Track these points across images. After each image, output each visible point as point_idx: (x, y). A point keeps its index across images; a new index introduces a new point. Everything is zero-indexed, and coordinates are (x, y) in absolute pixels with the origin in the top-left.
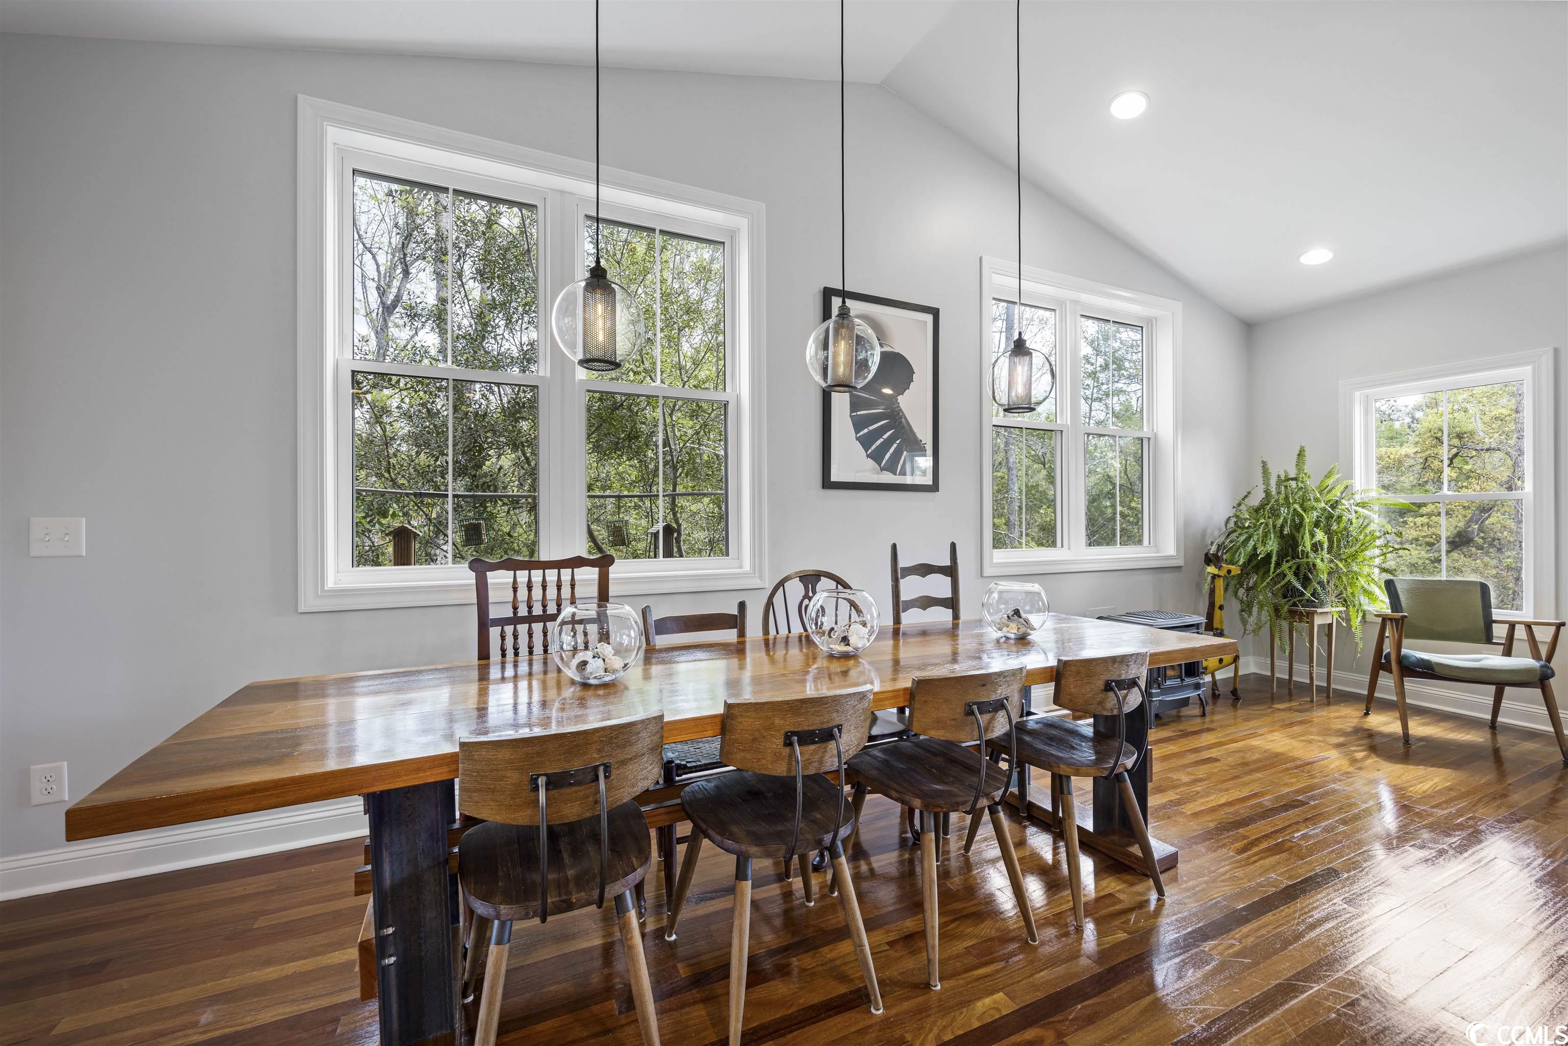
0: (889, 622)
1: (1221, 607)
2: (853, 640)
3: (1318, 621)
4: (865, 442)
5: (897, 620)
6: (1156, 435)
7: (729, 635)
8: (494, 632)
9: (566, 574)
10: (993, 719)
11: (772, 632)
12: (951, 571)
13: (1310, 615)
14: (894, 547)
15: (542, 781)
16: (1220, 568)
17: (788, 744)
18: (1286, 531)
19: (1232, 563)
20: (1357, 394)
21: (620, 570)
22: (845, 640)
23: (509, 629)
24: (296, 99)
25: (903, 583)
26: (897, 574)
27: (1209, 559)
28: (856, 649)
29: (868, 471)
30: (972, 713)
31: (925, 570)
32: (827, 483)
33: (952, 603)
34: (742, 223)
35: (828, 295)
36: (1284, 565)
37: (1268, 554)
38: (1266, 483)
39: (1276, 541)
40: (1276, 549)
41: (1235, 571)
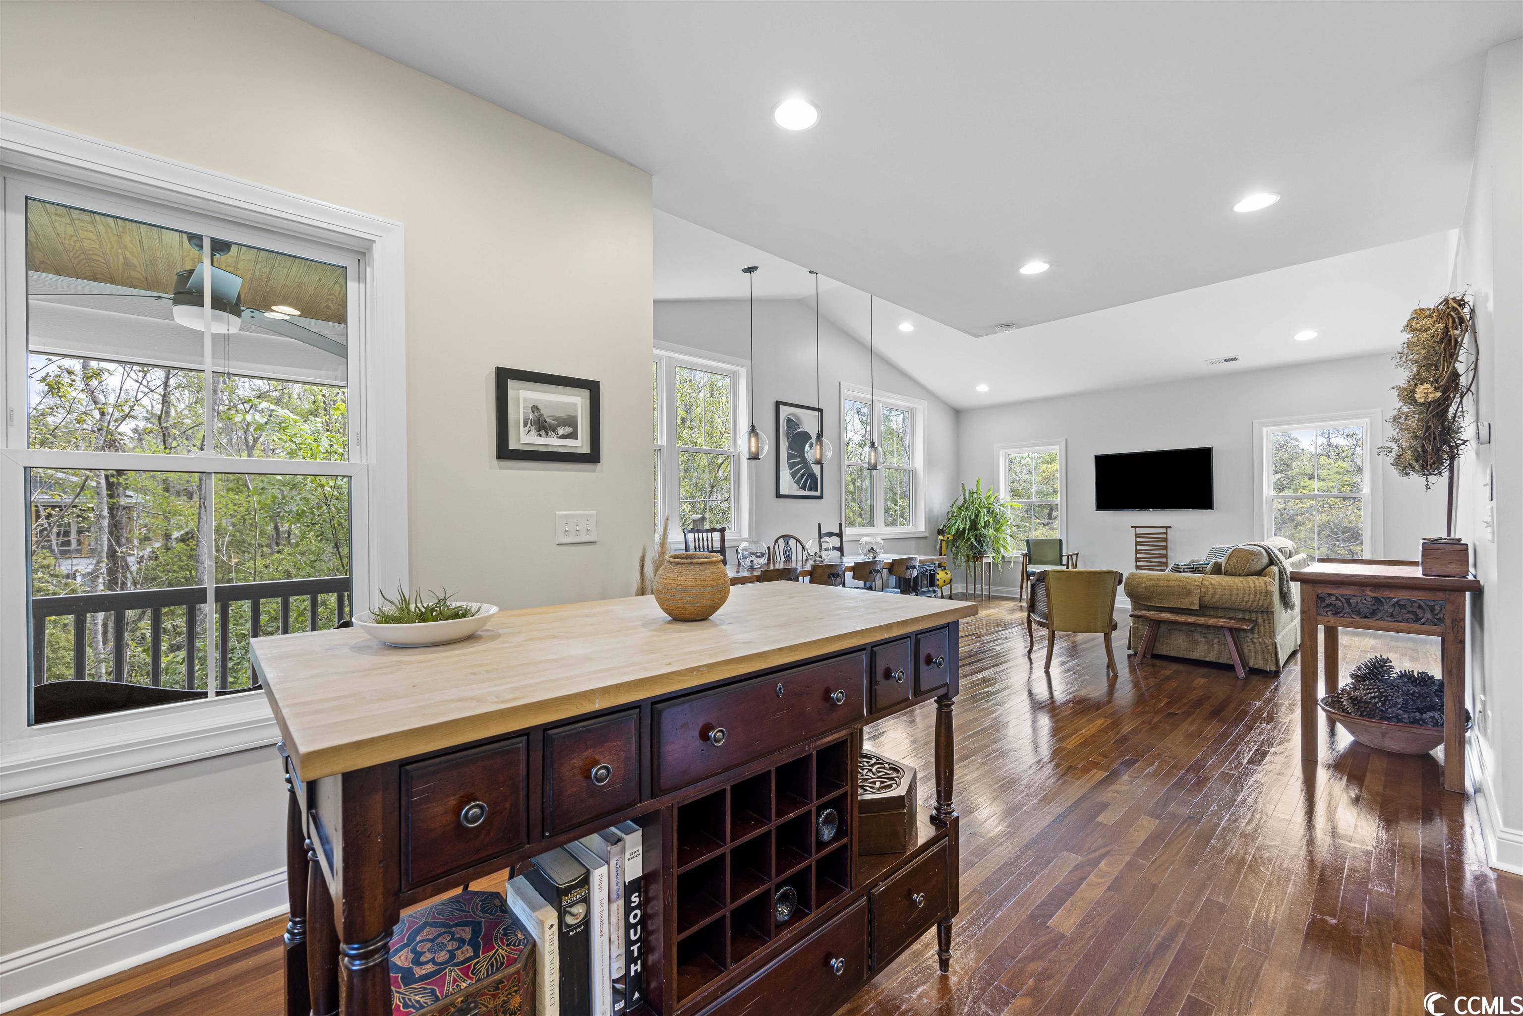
1: (945, 556)
3: (985, 561)
4: (793, 475)
9: (709, 534)
12: (839, 535)
13: (981, 558)
14: (819, 524)
16: (944, 536)
18: (972, 518)
19: (949, 534)
20: (1001, 452)
22: (820, 557)
26: (821, 536)
27: (941, 532)
29: (795, 491)
30: (871, 573)
31: (830, 534)
32: (778, 496)
33: (841, 549)
34: (743, 371)
35: (778, 404)
36: (971, 534)
37: (964, 529)
38: (964, 494)
39: (968, 523)
40: (968, 526)
41: (951, 538)
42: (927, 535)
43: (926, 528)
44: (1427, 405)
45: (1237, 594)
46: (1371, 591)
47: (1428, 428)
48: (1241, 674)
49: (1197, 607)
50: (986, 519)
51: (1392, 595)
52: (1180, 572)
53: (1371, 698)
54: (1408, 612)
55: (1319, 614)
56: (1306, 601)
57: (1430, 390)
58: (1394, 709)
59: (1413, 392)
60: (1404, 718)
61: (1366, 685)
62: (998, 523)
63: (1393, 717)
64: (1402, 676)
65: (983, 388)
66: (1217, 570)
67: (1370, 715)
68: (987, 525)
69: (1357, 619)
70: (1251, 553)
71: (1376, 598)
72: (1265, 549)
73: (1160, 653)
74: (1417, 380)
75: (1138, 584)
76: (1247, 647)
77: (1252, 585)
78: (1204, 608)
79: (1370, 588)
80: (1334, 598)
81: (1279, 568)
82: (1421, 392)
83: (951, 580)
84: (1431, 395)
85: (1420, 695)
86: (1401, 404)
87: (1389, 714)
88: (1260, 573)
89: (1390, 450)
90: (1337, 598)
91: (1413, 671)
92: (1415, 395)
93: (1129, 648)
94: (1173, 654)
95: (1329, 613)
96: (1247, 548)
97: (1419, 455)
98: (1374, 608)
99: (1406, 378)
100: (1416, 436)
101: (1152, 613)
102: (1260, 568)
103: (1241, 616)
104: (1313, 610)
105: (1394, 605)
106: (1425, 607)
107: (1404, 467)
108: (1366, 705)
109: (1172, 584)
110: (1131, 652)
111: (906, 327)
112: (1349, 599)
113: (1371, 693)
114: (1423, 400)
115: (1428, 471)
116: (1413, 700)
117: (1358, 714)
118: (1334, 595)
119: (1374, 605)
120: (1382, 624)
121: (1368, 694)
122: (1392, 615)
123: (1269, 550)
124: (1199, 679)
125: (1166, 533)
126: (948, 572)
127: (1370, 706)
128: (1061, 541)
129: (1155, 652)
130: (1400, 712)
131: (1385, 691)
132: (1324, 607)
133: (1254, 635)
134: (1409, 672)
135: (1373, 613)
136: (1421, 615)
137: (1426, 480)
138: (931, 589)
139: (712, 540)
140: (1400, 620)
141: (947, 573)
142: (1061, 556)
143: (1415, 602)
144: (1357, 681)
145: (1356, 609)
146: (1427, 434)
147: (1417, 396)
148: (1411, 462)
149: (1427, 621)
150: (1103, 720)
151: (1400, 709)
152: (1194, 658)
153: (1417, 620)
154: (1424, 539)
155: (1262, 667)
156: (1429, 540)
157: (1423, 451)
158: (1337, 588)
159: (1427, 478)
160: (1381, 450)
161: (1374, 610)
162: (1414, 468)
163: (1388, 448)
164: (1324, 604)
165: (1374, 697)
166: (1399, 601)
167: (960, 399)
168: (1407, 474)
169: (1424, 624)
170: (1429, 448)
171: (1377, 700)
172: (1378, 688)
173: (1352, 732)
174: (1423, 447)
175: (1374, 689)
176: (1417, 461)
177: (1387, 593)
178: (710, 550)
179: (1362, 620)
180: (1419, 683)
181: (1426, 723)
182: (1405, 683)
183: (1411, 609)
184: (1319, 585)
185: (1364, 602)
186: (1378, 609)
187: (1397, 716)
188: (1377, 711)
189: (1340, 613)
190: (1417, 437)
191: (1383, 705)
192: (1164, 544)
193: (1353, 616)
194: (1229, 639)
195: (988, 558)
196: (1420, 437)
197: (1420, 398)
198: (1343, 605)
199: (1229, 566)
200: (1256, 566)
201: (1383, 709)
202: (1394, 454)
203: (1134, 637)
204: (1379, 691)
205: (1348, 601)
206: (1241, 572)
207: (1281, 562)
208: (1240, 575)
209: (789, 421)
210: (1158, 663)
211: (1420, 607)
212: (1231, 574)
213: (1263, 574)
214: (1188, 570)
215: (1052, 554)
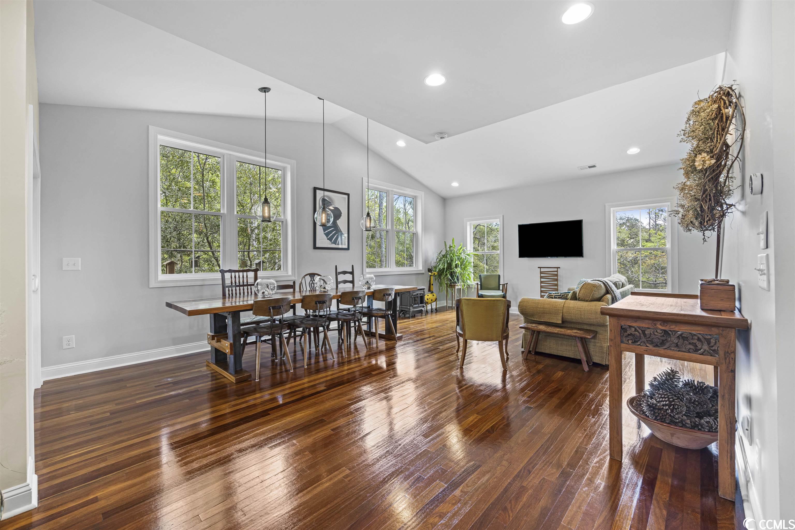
0: (335, 287)
1: (432, 285)
2: (326, 288)
3: (456, 287)
4: (327, 235)
5: (337, 287)
6: (417, 232)
7: (291, 290)
8: (227, 289)
9: (245, 274)
10: (358, 301)
11: (302, 290)
12: (352, 273)
13: (454, 286)
14: (336, 266)
15: (271, 308)
16: (432, 273)
17: (316, 304)
18: (449, 262)
19: (435, 271)
20: (468, 223)
21: (260, 274)
22: (324, 288)
23: (230, 289)
24: (148, 127)
25: (338, 276)
26: (337, 274)
27: (430, 270)
28: (327, 290)
29: (328, 244)
30: (354, 299)
31: (345, 273)
32: (315, 247)
33: (352, 282)
34: (289, 167)
35: (315, 189)
36: (448, 272)
37: (444, 269)
38: (446, 247)
39: (446, 265)
40: (445, 267)
41: (436, 273)
42: (423, 272)
43: (423, 268)
44: (704, 171)
45: (584, 314)
46: (661, 324)
47: (705, 191)
48: (586, 368)
49: (560, 322)
50: (457, 262)
51: (676, 329)
52: (552, 298)
53: (663, 405)
54: (690, 343)
55: (622, 342)
56: (613, 331)
57: (707, 158)
58: (680, 416)
59: (694, 161)
60: (687, 424)
61: (660, 394)
62: (463, 265)
63: (679, 422)
64: (687, 384)
65: (455, 184)
66: (575, 297)
67: (662, 420)
68: (456, 266)
69: (651, 347)
70: (594, 286)
71: (665, 331)
72: (603, 283)
73: (540, 351)
74: (697, 151)
75: (526, 306)
76: (592, 348)
77: (594, 308)
78: (565, 323)
79: (660, 322)
80: (633, 329)
81: (612, 296)
82: (700, 160)
83: (436, 299)
84: (708, 162)
85: (699, 403)
86: (686, 180)
87: (676, 419)
88: (599, 299)
89: (677, 212)
90: (635, 329)
91: (694, 381)
92: (695, 164)
93: (522, 348)
94: (547, 351)
95: (630, 342)
96: (592, 282)
97: (698, 214)
98: (664, 338)
99: (688, 151)
100: (696, 198)
101: (534, 325)
102: (600, 296)
103: (588, 328)
104: (618, 339)
105: (678, 336)
106: (703, 340)
107: (688, 226)
108: (659, 412)
109: (546, 306)
110: (523, 350)
111: (401, 143)
112: (645, 331)
113: (663, 401)
114: (701, 167)
115: (705, 227)
116: (694, 407)
117: (654, 418)
118: (633, 327)
119: (663, 336)
120: (669, 352)
121: (662, 401)
122: (677, 345)
123: (606, 284)
124: (559, 372)
125: (557, 271)
126: (435, 294)
127: (662, 412)
128: (499, 276)
129: (537, 350)
130: (685, 417)
131: (673, 401)
132: (626, 337)
133: (596, 341)
134: (691, 381)
135: (663, 343)
136: (700, 347)
137: (704, 235)
138: (420, 305)
139: (247, 277)
140: (684, 350)
141: (433, 295)
142: (499, 285)
143: (695, 335)
144: (654, 389)
145: (649, 339)
146: (704, 196)
147: (696, 164)
148: (692, 220)
149: (704, 352)
150: (476, 415)
151: (684, 415)
152: (560, 355)
153: (696, 350)
154: (702, 280)
155: (600, 362)
156: (705, 281)
157: (701, 211)
158: (636, 322)
159: (704, 233)
160: (672, 212)
161: (663, 341)
162: (694, 225)
163: (676, 211)
164: (626, 334)
165: (666, 405)
166: (682, 334)
167: (445, 193)
168: (690, 230)
169: (702, 354)
170: (706, 208)
171: (667, 407)
172: (668, 397)
173: (651, 428)
174: (701, 207)
175: (665, 398)
176: (696, 219)
177: (673, 327)
178: (238, 284)
179: (654, 348)
180: (699, 391)
181: (703, 428)
182: (688, 391)
183: (692, 341)
184: (622, 319)
185: (656, 333)
186: (666, 340)
187: (682, 421)
188: (667, 416)
189: (637, 341)
190: (697, 200)
191: (672, 411)
192: (556, 278)
193: (648, 345)
194: (579, 345)
195: (459, 286)
196: (699, 200)
197: (699, 165)
198: (640, 336)
199: (580, 295)
200: (597, 295)
201: (672, 415)
202: (680, 215)
203: (525, 340)
204: (668, 400)
205: (644, 332)
206: (588, 299)
207: (613, 292)
208: (587, 301)
209: (324, 200)
210: (539, 358)
211: (699, 339)
212: (582, 300)
213: (602, 300)
214: (558, 297)
215: (495, 284)
